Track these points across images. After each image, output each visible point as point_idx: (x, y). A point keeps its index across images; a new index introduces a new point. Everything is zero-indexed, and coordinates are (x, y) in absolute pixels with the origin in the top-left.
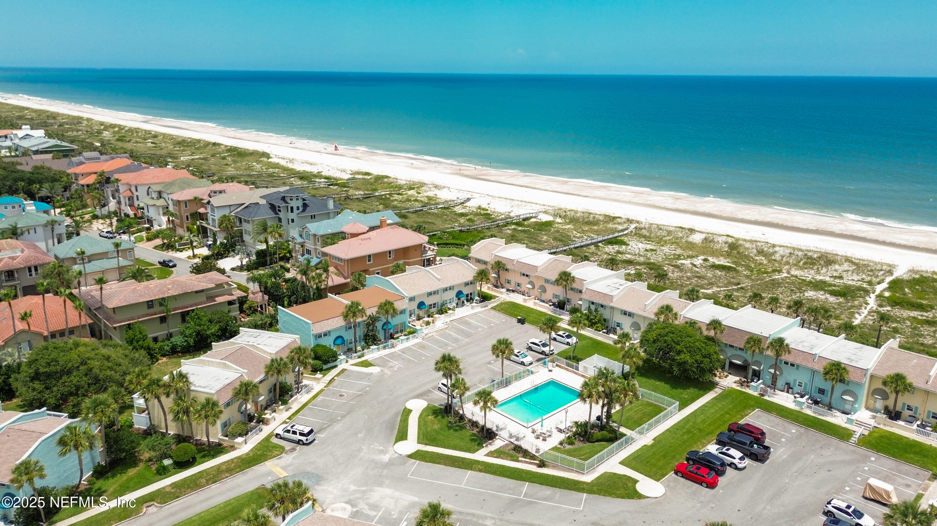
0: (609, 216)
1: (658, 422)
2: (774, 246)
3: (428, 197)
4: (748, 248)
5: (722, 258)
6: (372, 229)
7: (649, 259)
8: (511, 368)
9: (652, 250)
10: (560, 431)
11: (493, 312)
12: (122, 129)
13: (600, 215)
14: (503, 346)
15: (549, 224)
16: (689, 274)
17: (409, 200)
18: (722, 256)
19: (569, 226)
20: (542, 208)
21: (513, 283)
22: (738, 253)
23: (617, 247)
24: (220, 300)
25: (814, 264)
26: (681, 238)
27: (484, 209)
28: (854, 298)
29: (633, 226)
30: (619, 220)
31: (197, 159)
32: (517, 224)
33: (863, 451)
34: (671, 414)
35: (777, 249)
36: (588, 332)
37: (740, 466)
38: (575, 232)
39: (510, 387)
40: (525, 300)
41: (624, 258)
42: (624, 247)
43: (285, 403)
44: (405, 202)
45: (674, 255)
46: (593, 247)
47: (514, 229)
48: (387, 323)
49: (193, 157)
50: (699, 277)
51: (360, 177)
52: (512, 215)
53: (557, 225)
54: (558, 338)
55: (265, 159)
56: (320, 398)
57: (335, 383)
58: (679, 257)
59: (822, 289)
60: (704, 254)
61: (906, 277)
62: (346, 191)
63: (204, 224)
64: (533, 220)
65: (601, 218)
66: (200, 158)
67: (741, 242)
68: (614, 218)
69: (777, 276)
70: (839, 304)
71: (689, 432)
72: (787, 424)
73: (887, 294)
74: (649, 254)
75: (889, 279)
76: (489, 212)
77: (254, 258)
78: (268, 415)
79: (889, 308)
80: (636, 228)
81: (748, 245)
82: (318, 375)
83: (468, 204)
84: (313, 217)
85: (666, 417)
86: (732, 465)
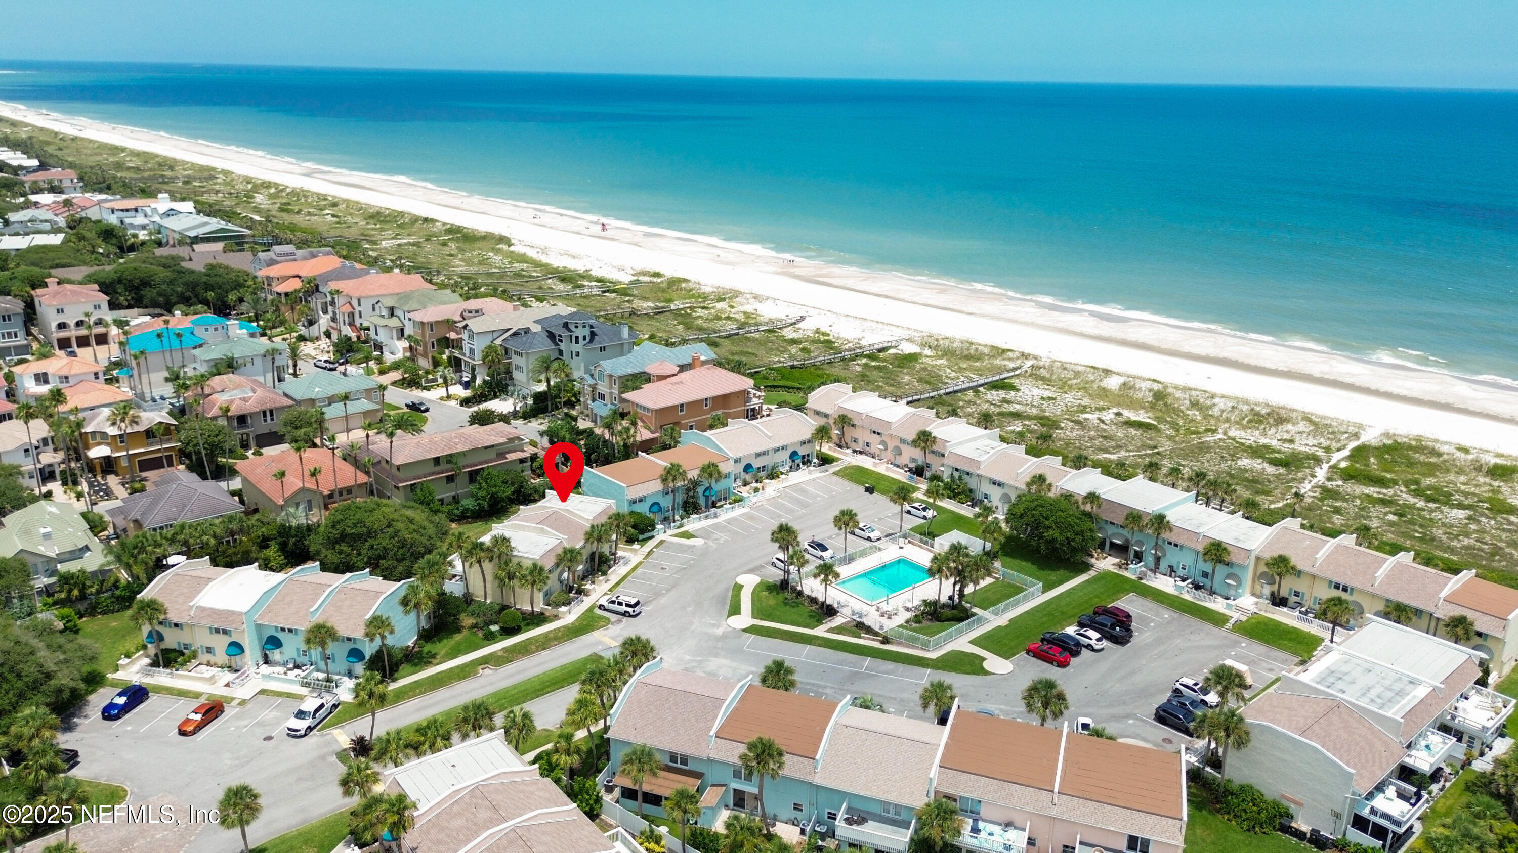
0: (997, 348)
1: (1016, 604)
2: (1213, 397)
3: (745, 313)
4: (1178, 399)
5: (1142, 412)
6: (683, 368)
7: (1044, 411)
8: (855, 544)
9: (1050, 399)
10: (908, 610)
11: (835, 479)
12: (282, 191)
13: (986, 346)
14: (846, 518)
15: (912, 358)
16: (1093, 433)
17: (718, 318)
18: (1143, 408)
19: (941, 362)
20: (905, 334)
21: (861, 442)
22: (1166, 405)
23: (1002, 394)
24: (511, 457)
25: (1261, 422)
26: (1092, 382)
27: (824, 334)
28: (1298, 468)
29: (1029, 363)
30: (1010, 354)
31: (406, 244)
32: (871, 357)
33: (1235, 637)
34: (1033, 596)
35: (1216, 400)
36: (948, 504)
37: (1096, 647)
38: (948, 371)
39: (853, 565)
40: (875, 465)
41: (1011, 409)
42: (1013, 393)
43: (604, 574)
44: (712, 320)
45: (1079, 405)
46: (970, 393)
47: (866, 365)
48: (709, 488)
49: (399, 242)
50: (1105, 438)
51: (647, 279)
52: (864, 343)
53: (924, 360)
54: (913, 511)
55: (504, 247)
56: (640, 570)
57: (654, 555)
58: (1083, 409)
59: (1260, 457)
60: (1119, 405)
61: (1374, 443)
62: (628, 301)
63: (457, 354)
64: (892, 351)
65: (986, 351)
66: (409, 244)
67: (1170, 390)
68: (1004, 351)
69: (1209, 438)
70: (1277, 476)
71: (1049, 614)
72: (1160, 609)
73: (1343, 465)
74: (1045, 404)
75: (1353, 444)
76: (830, 338)
77: (530, 401)
78: (588, 586)
79: (1340, 483)
80: (1033, 366)
81: (1178, 394)
82: (636, 546)
83: (801, 325)
84: (603, 349)
85: (1026, 599)
86: (1089, 647)
